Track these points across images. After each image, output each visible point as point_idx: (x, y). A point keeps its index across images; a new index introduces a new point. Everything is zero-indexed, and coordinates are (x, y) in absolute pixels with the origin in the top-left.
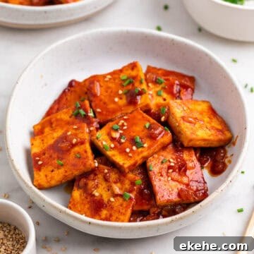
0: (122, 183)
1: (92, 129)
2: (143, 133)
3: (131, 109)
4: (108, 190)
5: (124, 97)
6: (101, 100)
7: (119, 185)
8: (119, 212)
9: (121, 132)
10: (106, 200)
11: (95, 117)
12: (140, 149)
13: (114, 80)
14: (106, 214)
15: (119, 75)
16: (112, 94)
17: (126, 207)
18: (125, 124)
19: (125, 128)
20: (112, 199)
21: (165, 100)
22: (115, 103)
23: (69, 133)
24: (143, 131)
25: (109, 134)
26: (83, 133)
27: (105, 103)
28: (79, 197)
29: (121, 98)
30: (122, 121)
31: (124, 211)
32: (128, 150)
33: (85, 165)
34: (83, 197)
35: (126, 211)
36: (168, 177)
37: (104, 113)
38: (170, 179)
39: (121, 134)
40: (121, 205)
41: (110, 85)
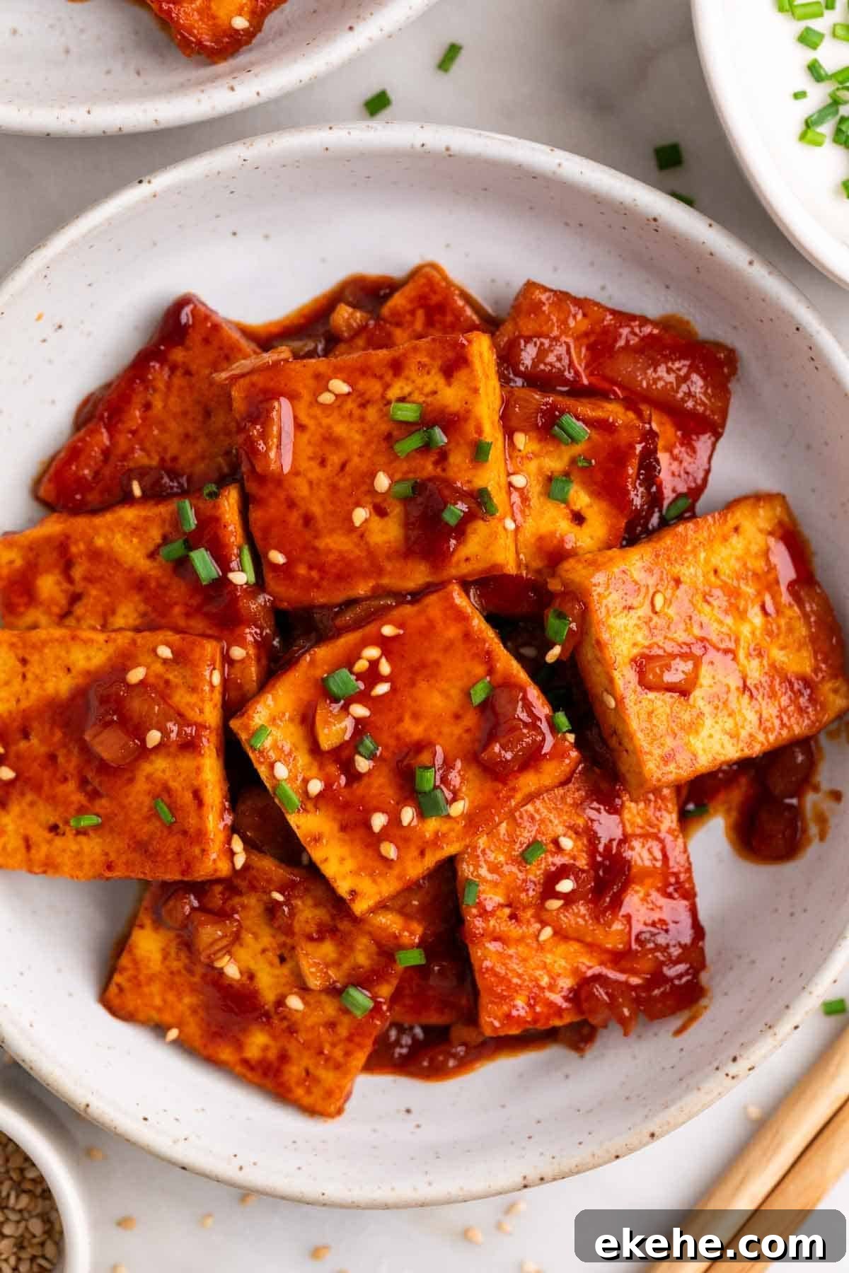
0: (344, 944)
1: (237, 653)
2: (458, 730)
3: (418, 575)
4: (282, 959)
5: (396, 510)
6: (291, 504)
7: (328, 949)
8: (321, 1053)
9: (359, 710)
10: (269, 996)
11: (259, 585)
12: (432, 825)
13: (363, 406)
14: (265, 1048)
15: (387, 386)
16: (344, 483)
17: (350, 1039)
18: (385, 668)
19: (382, 689)
20: (295, 1002)
21: (578, 518)
22: (351, 528)
23: (136, 675)
24: (457, 717)
25: (307, 720)
26: (194, 689)
27: (308, 520)
28: (157, 956)
29: (380, 511)
30: (372, 652)
31: (338, 1053)
32: (379, 821)
33: (188, 868)
34: (176, 965)
35: (347, 1054)
36: (544, 924)
37: (302, 570)
38: (547, 932)
39: (358, 721)
40: (332, 1025)
41: (341, 429)
